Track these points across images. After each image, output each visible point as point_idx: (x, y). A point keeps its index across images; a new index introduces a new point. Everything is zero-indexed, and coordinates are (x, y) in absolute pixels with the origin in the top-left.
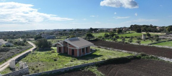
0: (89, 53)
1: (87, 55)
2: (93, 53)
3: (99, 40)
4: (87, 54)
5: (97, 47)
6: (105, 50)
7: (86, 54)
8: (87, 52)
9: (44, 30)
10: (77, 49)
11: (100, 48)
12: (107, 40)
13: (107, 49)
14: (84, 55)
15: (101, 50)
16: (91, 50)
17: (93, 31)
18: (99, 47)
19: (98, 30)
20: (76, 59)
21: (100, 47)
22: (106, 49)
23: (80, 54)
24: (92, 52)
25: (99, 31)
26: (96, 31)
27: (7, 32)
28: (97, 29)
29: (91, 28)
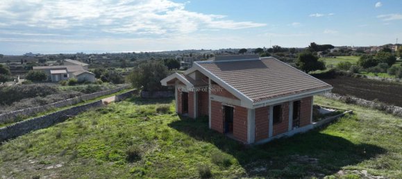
0: (303, 129)
1: (297, 137)
2: (325, 126)
3: (342, 74)
4: (296, 130)
5: (340, 100)
6: (383, 117)
7: (292, 131)
8: (296, 123)
9: (199, 51)
10: (243, 105)
11: (354, 103)
12: (371, 76)
13: (390, 112)
14: (279, 136)
15: (359, 112)
16: (318, 113)
17: (318, 51)
18: (349, 102)
19: (332, 51)
20: (234, 160)
21: (354, 98)
22: (383, 110)
23: (261, 131)
24: (322, 121)
25: (335, 51)
26: (326, 51)
27: (125, 54)
28: (331, 47)
29: (313, 45)
